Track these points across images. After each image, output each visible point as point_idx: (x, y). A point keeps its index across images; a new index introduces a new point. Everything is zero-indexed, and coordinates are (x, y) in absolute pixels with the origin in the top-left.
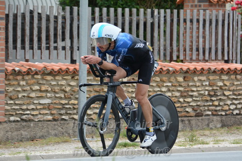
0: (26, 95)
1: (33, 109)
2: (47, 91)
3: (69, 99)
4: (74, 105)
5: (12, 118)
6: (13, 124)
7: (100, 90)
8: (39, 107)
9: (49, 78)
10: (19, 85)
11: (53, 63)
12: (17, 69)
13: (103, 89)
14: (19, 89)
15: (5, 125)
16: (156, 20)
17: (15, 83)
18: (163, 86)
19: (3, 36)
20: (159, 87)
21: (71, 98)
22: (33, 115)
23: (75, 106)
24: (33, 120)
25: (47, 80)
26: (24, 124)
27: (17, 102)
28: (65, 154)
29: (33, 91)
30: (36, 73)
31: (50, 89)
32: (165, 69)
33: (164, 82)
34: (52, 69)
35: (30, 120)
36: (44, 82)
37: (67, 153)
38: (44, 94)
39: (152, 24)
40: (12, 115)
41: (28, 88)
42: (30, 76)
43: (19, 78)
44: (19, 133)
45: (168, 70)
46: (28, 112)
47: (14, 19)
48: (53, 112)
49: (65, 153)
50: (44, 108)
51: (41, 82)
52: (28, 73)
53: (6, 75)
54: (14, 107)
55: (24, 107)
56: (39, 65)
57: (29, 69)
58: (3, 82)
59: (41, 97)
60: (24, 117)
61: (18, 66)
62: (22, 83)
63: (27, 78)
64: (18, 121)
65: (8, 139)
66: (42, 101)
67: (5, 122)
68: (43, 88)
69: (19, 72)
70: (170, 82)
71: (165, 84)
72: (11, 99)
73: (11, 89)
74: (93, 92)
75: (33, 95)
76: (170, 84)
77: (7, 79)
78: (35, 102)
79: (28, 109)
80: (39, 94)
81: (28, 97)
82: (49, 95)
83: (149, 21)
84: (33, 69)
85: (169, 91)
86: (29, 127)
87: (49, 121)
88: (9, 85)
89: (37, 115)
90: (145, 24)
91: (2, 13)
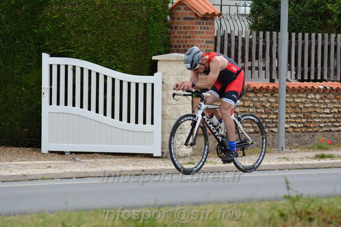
2: (249, 107)
3: (269, 114)
4: (273, 119)
7: (296, 106)
9: (251, 95)
11: (254, 82)
13: (298, 105)
25: (249, 97)
29: (238, 106)
31: (252, 105)
34: (254, 87)
36: (247, 99)
38: (247, 109)
47: (221, 43)
48: (254, 125)
51: (244, 98)
68: (246, 104)
74: (290, 108)
75: (237, 110)
80: (243, 109)
82: (251, 110)
87: (251, 133)
90: (336, 47)
91: (211, 38)
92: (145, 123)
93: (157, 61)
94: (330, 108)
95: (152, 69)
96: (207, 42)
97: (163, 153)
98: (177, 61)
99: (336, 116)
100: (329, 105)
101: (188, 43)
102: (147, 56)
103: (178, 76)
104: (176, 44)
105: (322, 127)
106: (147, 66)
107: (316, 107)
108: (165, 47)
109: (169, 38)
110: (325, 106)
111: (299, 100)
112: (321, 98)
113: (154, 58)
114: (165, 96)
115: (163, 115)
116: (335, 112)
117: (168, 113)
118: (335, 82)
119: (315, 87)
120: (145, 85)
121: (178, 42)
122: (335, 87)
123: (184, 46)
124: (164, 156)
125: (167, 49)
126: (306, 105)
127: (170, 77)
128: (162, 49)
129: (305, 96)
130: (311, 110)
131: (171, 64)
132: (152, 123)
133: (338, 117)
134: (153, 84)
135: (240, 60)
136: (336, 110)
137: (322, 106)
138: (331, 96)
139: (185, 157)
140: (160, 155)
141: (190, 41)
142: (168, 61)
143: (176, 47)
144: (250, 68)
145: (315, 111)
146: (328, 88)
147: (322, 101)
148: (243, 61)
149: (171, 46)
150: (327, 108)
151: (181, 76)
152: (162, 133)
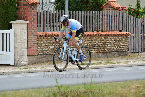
0: (45, 44)
1: (47, 50)
5: (40, 54)
6: (40, 56)
8: (50, 49)
10: (42, 41)
11: (55, 32)
12: (41, 34)
14: (42, 42)
15: (37, 56)
16: (94, 15)
17: (41, 40)
18: (97, 41)
19: (36, 22)
20: (95, 41)
22: (47, 52)
24: (47, 54)
26: (44, 55)
27: (41, 47)
29: (47, 43)
30: (49, 36)
32: (97, 34)
33: (97, 39)
35: (46, 54)
36: (52, 40)
38: (52, 44)
39: (92, 17)
40: (40, 52)
41: (46, 42)
42: (46, 37)
43: (42, 38)
44: (42, 59)
45: (99, 34)
46: (46, 51)
47: (40, 16)
50: (51, 50)
51: (50, 39)
52: (46, 36)
53: (37, 37)
54: (40, 49)
55: (44, 49)
56: (49, 33)
57: (46, 34)
58: (36, 40)
59: (51, 45)
60: (44, 53)
61: (41, 33)
62: (43, 40)
63: (45, 38)
64: (42, 55)
65: (38, 62)
66: (51, 47)
67: (37, 55)
68: (51, 42)
69: (42, 35)
70: (99, 39)
71: (97, 40)
72: (39, 46)
73: (39, 42)
75: (47, 44)
76: (99, 40)
77: (37, 38)
78: (48, 47)
79: (45, 50)
80: (50, 44)
81: (46, 45)
82: (53, 44)
83: (91, 15)
84: (47, 34)
85: (99, 42)
86: (46, 57)
88: (38, 41)
89: (49, 52)
90: (90, 17)
91: (35, 13)
92: (7, 51)
93: (12, 23)
95: (10, 27)
96: (34, 15)
97: (15, 64)
98: (21, 23)
99: (90, 46)
100: (87, 42)
101: (25, 16)
102: (7, 21)
103: (21, 30)
104: (20, 16)
105: (84, 51)
106: (7, 26)
108: (15, 17)
109: (17, 13)
112: (84, 39)
113: (10, 22)
114: (15, 39)
115: (14, 47)
116: (90, 45)
117: (17, 46)
118: (90, 32)
120: (7, 34)
121: (21, 15)
122: (89, 34)
123: (23, 17)
124: (15, 65)
125: (16, 18)
127: (18, 31)
128: (14, 19)
131: (18, 25)
132: (10, 51)
133: (91, 47)
134: (10, 34)
135: (48, 23)
136: (90, 44)
137: (84, 42)
138: (88, 38)
139: (24, 65)
140: (13, 65)
141: (26, 15)
142: (17, 24)
143: (20, 17)
144: (53, 26)
146: (87, 34)
147: (84, 40)
148: (50, 23)
149: (18, 17)
150: (86, 43)
151: (22, 30)
152: (14, 55)
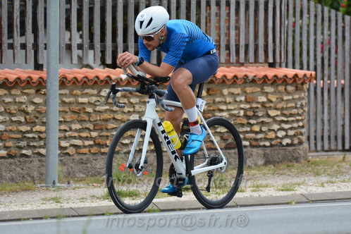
3: (33, 125)
4: (41, 132)
7: (80, 110)
9: (1, 92)
11: (6, 70)
13: (84, 109)
21: (35, 122)
23: (41, 135)
28: (25, 211)
31: (2, 109)
34: (6, 79)
37: (27, 209)
48: (7, 144)
49: (24, 209)
74: (69, 113)
82: (1, 118)
83: (155, 3)
87: (3, 158)
94: (139, 112)
107: (116, 112)
110: (131, 110)
111: (85, 100)
119: (113, 77)
126: (98, 108)
129: (95, 92)
130: (106, 116)
137: (126, 110)
145: (114, 118)
147: (125, 100)
150: (134, 112)
